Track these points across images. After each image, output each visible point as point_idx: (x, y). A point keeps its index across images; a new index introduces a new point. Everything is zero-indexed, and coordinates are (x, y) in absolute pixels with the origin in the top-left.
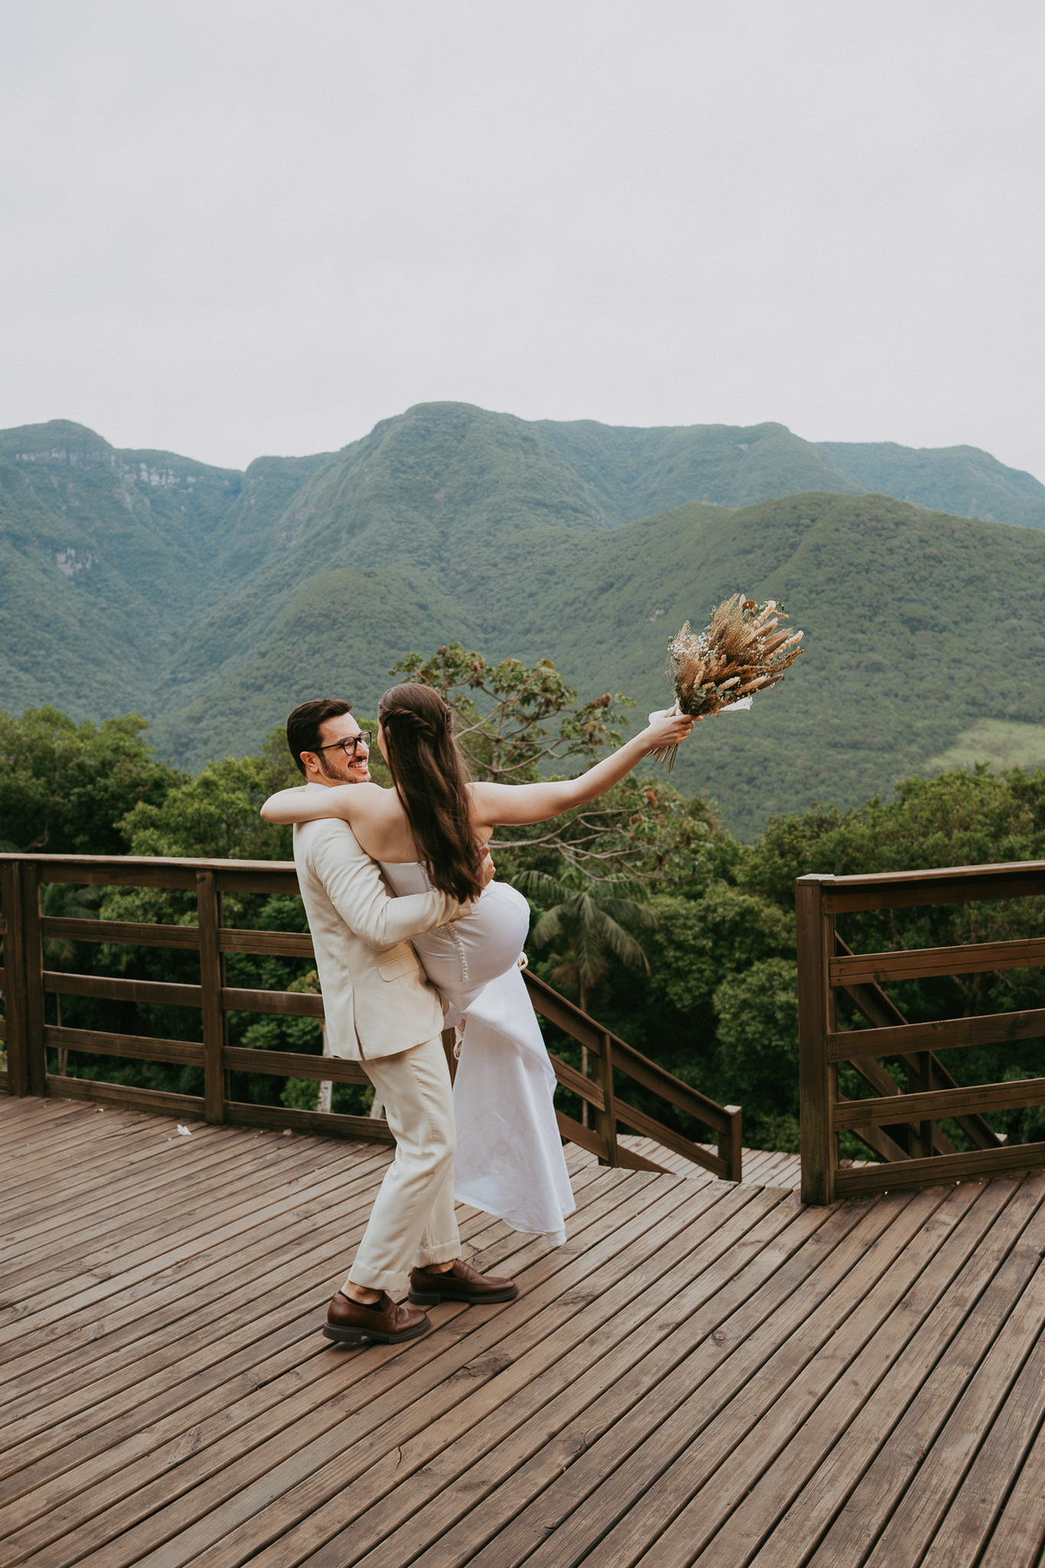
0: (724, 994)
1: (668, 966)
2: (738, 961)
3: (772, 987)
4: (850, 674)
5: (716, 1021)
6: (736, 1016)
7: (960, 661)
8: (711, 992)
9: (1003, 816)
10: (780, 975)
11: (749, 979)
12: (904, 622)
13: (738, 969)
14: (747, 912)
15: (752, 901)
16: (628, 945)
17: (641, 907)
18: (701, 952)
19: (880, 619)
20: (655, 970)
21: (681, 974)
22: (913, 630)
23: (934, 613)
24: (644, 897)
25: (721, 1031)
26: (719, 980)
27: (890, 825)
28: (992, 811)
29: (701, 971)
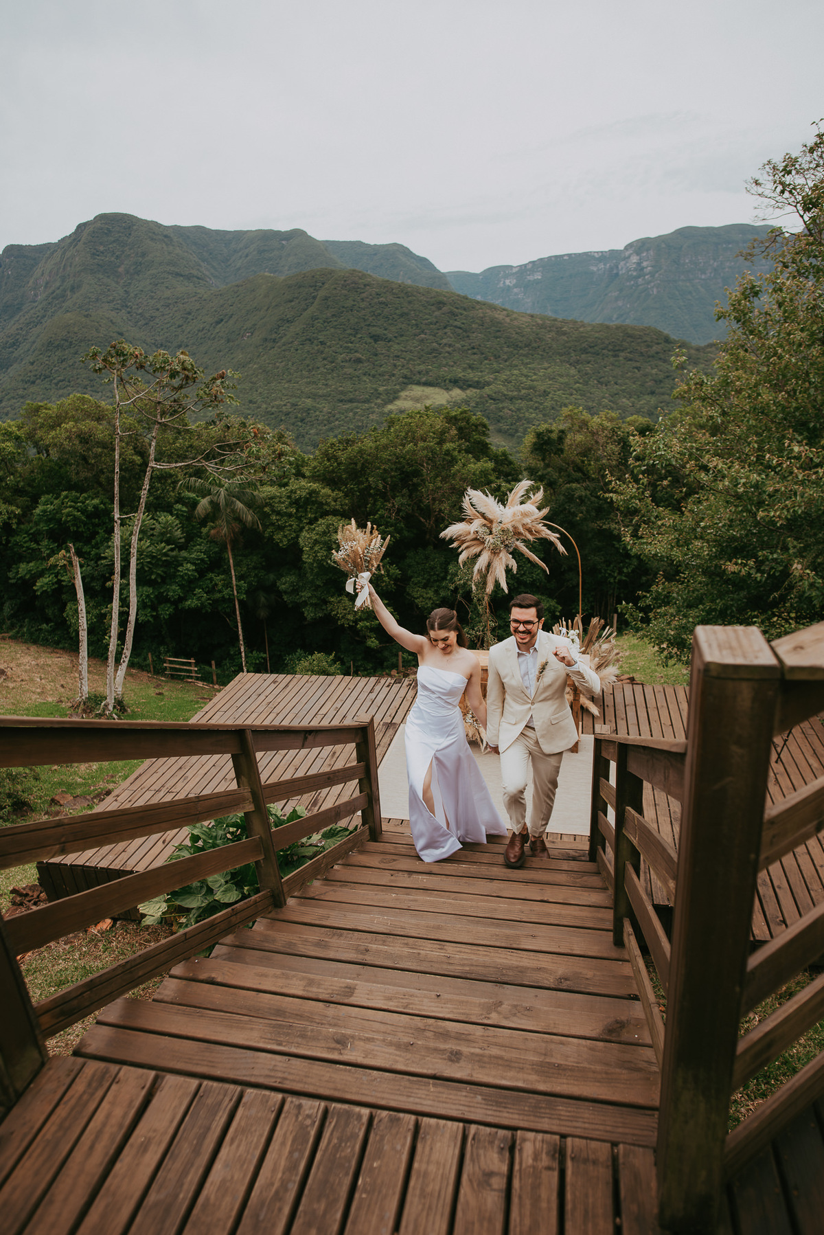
0: (305, 537)
1: (273, 524)
2: (310, 518)
3: (329, 532)
4: (346, 364)
5: (302, 551)
6: (312, 548)
7: (398, 357)
8: (298, 537)
9: (443, 433)
10: (333, 525)
11: (317, 529)
12: (371, 337)
13: (311, 523)
14: (313, 493)
15: (315, 486)
16: (249, 516)
17: (256, 493)
18: (290, 515)
19: (359, 336)
20: (265, 527)
21: (281, 528)
22: (376, 341)
23: (385, 332)
24: (256, 488)
25: (305, 557)
26: (301, 529)
27: (384, 441)
28: (437, 430)
29: (291, 525)
